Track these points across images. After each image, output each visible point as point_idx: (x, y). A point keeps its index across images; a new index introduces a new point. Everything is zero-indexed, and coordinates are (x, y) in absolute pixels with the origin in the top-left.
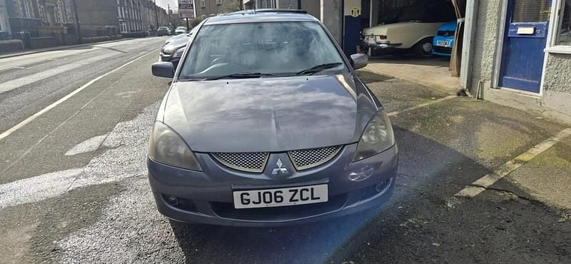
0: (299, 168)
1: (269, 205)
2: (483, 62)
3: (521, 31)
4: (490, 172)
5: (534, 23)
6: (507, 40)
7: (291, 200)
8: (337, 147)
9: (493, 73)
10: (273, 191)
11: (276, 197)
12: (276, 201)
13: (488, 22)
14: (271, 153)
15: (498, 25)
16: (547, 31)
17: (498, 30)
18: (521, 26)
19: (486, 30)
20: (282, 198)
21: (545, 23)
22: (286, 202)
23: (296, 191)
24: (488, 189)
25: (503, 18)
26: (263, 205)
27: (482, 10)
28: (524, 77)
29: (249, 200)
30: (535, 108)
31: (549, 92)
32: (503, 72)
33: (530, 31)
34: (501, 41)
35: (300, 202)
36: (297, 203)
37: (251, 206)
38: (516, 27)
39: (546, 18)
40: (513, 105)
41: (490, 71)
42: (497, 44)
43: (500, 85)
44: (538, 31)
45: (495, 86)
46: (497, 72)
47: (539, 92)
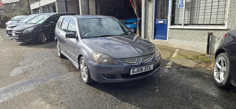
0: (145, 61)
1: (139, 72)
2: (149, 32)
3: (160, 22)
4: (169, 61)
5: (163, 20)
6: (155, 25)
7: (145, 70)
8: (151, 54)
9: (152, 35)
10: (141, 68)
11: (141, 70)
12: (141, 71)
13: (149, 19)
14: (138, 57)
15: (152, 21)
16: (167, 22)
17: (153, 22)
18: (159, 21)
19: (149, 22)
20: (143, 69)
21: (167, 20)
22: (144, 71)
23: (146, 67)
24: (171, 65)
25: (154, 18)
26: (138, 73)
27: (147, 16)
28: (162, 36)
29: (134, 72)
30: (166, 44)
31: (170, 39)
32: (155, 34)
33: (162, 22)
34: (154, 25)
35: (147, 71)
36: (146, 71)
37: (135, 73)
38: (158, 21)
39: (167, 18)
40: (159, 44)
41: (151, 34)
42: (153, 26)
43: (154, 38)
44: (165, 22)
45: (153, 39)
46: (153, 34)
47: (167, 40)
